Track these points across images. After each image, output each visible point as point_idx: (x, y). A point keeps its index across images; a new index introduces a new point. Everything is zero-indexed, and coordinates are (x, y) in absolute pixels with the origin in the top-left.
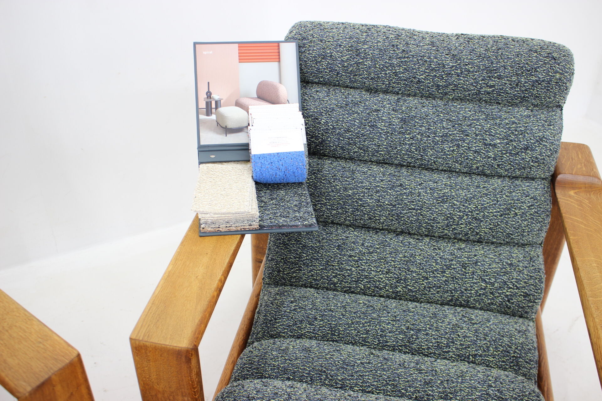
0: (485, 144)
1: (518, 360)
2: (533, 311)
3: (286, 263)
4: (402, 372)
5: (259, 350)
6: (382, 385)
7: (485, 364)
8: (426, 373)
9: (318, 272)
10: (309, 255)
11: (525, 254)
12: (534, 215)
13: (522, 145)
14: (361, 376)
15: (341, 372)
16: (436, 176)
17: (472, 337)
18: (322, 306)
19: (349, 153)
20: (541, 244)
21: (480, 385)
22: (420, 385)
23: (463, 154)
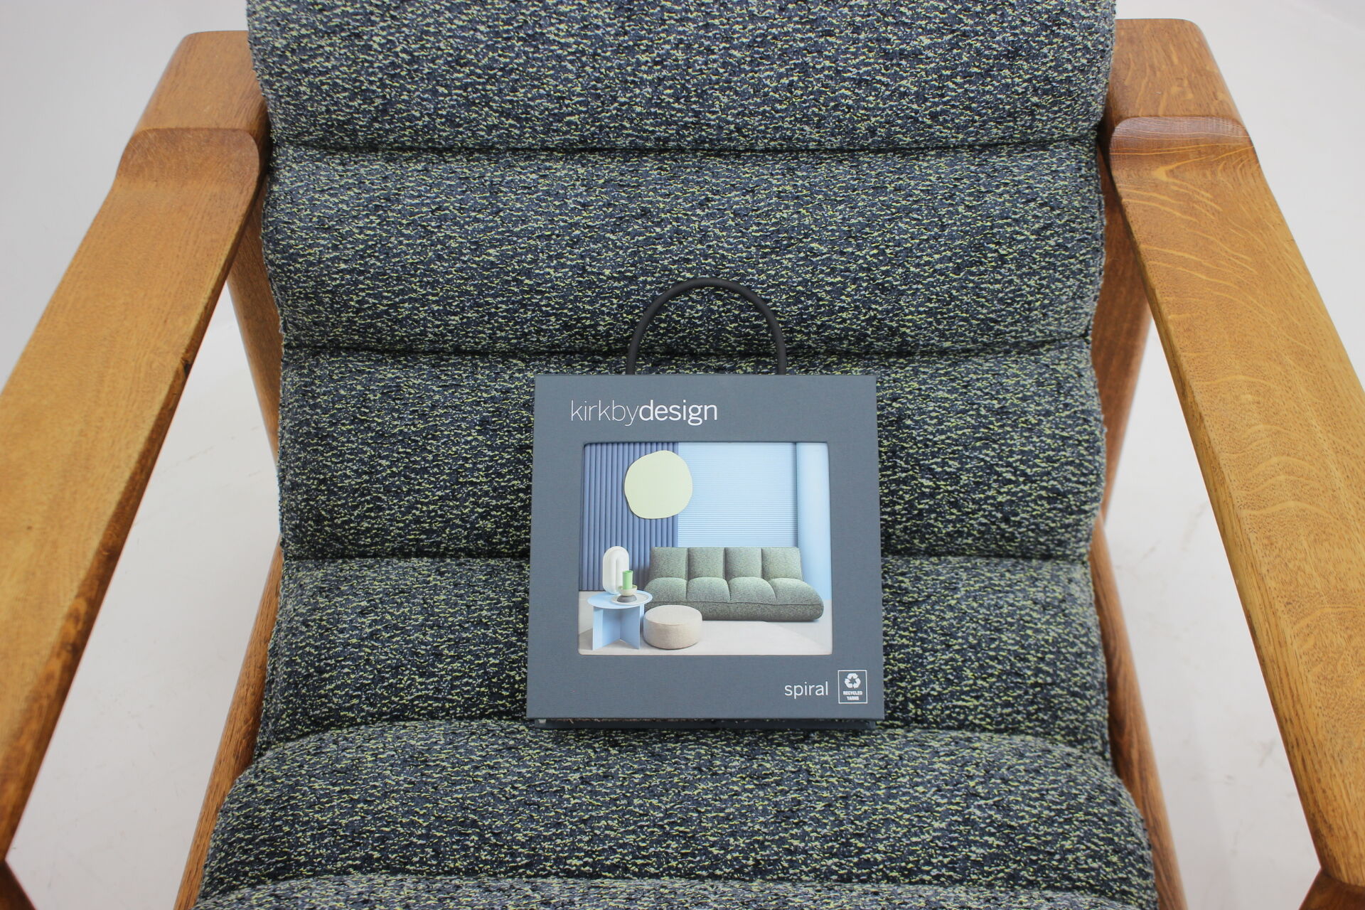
0: (887, 55)
1: (1047, 694)
2: (1079, 535)
3: (335, 494)
4: (706, 791)
5: (274, 779)
6: (652, 842)
7: (956, 719)
8: (778, 783)
9: (432, 507)
10: (398, 460)
11: (1040, 374)
12: (1055, 256)
13: (998, 43)
14: (584, 822)
15: (524, 817)
16: (747, 171)
17: (907, 646)
18: (453, 615)
19: (474, 133)
20: (1086, 334)
21: (943, 797)
22: (765, 824)
23: (821, 93)
